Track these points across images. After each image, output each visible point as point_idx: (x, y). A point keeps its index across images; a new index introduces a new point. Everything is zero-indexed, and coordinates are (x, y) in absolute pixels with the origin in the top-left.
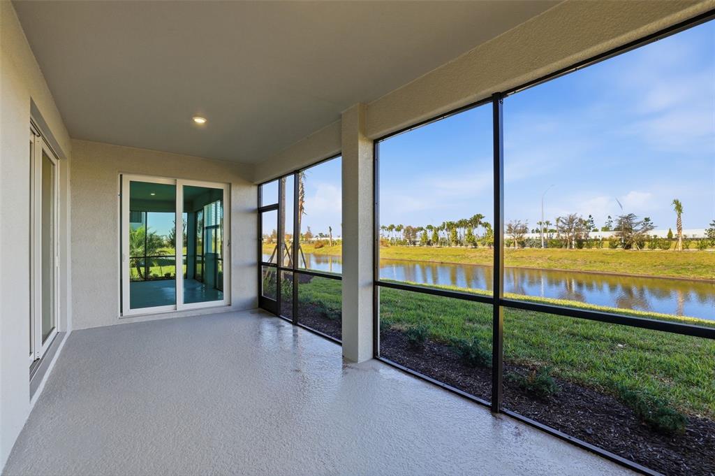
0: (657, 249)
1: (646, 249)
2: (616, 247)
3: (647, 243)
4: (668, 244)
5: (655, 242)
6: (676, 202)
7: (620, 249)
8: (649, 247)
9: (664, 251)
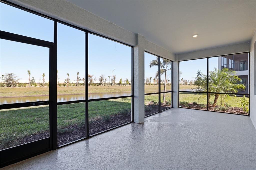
0: (22, 87)
1: (17, 87)
2: (4, 86)
3: (17, 85)
4: (25, 85)
5: (20, 85)
6: (29, 71)
7: (6, 87)
8: (18, 86)
9: (25, 87)
